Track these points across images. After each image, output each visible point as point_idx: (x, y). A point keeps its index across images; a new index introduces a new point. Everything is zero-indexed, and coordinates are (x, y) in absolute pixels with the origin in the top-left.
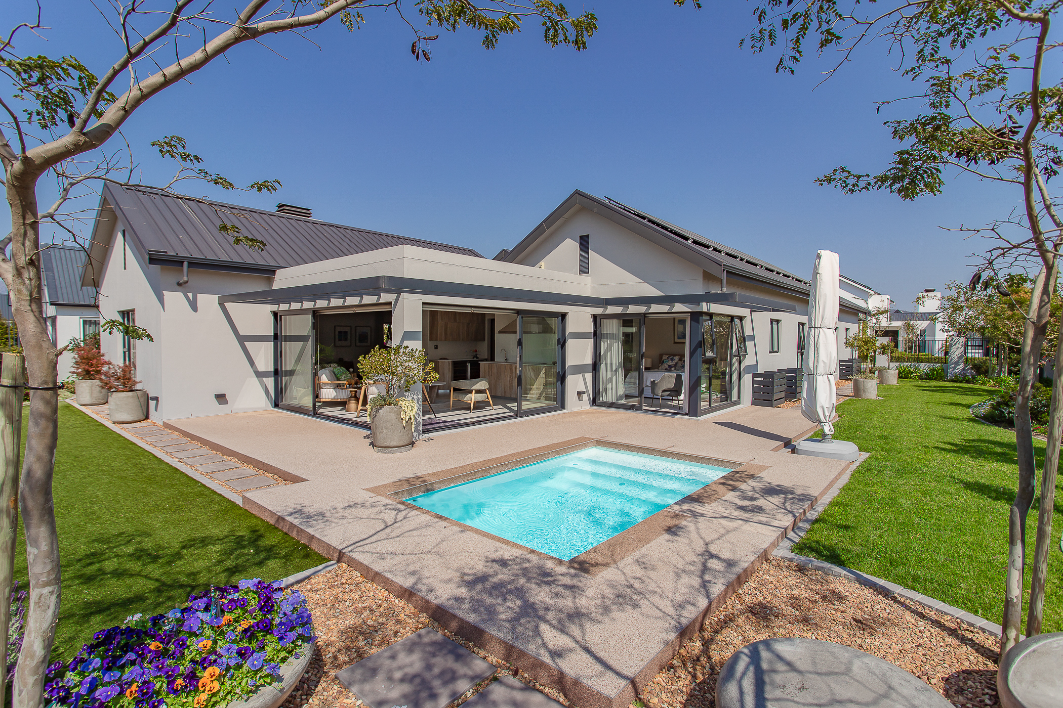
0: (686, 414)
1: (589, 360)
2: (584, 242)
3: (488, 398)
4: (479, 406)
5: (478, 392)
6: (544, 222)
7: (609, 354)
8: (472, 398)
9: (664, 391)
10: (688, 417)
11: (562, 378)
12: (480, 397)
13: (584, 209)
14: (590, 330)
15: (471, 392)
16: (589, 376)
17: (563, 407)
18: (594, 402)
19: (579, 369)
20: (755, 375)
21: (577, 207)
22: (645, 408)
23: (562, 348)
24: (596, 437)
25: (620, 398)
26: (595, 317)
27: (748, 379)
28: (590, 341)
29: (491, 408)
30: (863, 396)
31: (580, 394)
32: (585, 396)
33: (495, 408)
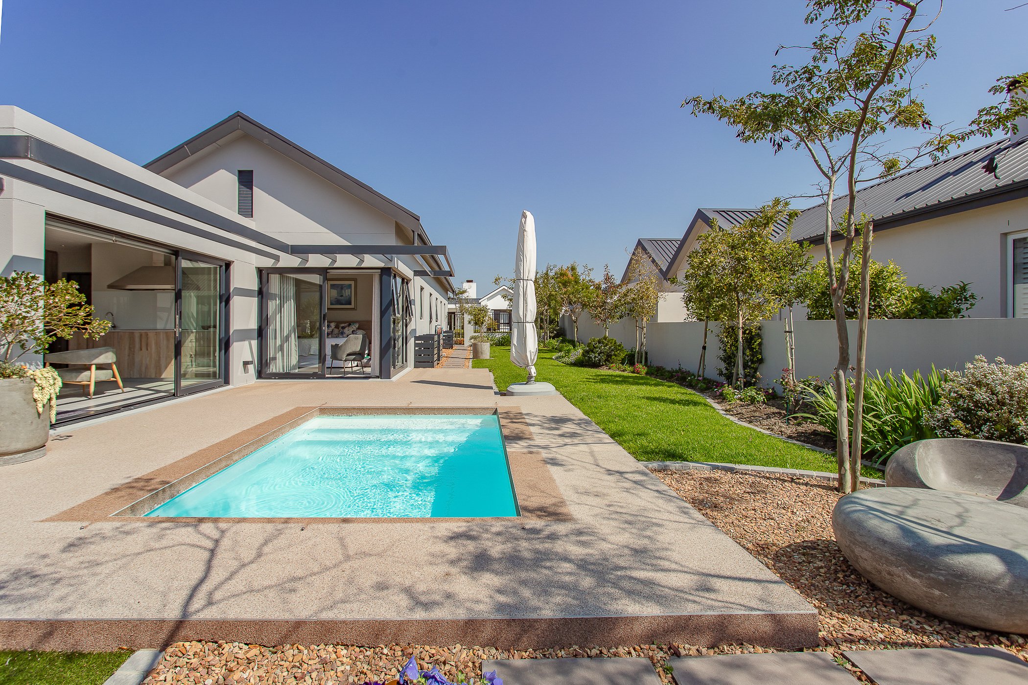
0: (378, 377)
1: (253, 325)
2: (246, 179)
3: (114, 376)
4: (102, 387)
5: (100, 367)
6: (187, 143)
7: (278, 316)
8: (92, 377)
9: (348, 355)
10: (380, 380)
11: (226, 345)
12: (105, 375)
13: (246, 138)
14: (255, 287)
15: (88, 368)
16: (254, 343)
17: (227, 382)
18: (260, 375)
19: (244, 335)
20: (417, 338)
21: (238, 133)
22: (327, 376)
23: (226, 305)
25: (294, 367)
26: (260, 271)
27: (411, 342)
28: (255, 301)
29: (120, 391)
31: (246, 364)
32: (251, 368)
33: (126, 390)
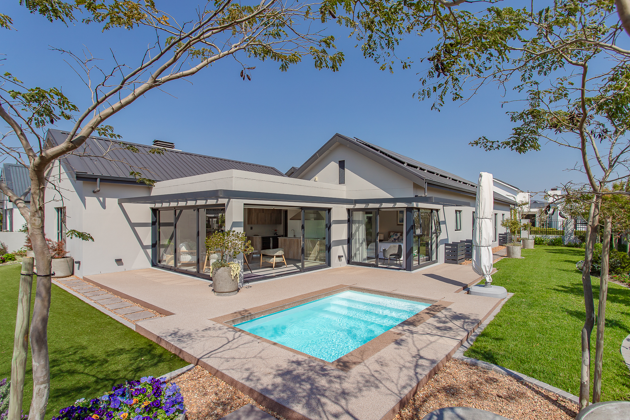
0: (405, 269)
1: (345, 237)
2: (342, 165)
3: (283, 260)
4: (278, 265)
5: (277, 257)
6: (317, 152)
7: (357, 233)
8: (274, 260)
9: (391, 255)
10: (405, 271)
11: (329, 249)
12: (279, 260)
13: (341, 145)
14: (346, 218)
15: (273, 257)
16: (346, 247)
17: (329, 265)
18: (349, 262)
19: (339, 243)
20: (446, 245)
21: (337, 143)
22: (379, 265)
23: (329, 230)
24: (349, 284)
25: (364, 260)
26: (349, 210)
27: (442, 248)
28: (346, 226)
29: (285, 266)
30: (513, 256)
31: (340, 257)
32: (343, 259)
33: (288, 266)
